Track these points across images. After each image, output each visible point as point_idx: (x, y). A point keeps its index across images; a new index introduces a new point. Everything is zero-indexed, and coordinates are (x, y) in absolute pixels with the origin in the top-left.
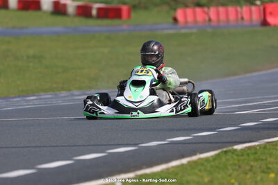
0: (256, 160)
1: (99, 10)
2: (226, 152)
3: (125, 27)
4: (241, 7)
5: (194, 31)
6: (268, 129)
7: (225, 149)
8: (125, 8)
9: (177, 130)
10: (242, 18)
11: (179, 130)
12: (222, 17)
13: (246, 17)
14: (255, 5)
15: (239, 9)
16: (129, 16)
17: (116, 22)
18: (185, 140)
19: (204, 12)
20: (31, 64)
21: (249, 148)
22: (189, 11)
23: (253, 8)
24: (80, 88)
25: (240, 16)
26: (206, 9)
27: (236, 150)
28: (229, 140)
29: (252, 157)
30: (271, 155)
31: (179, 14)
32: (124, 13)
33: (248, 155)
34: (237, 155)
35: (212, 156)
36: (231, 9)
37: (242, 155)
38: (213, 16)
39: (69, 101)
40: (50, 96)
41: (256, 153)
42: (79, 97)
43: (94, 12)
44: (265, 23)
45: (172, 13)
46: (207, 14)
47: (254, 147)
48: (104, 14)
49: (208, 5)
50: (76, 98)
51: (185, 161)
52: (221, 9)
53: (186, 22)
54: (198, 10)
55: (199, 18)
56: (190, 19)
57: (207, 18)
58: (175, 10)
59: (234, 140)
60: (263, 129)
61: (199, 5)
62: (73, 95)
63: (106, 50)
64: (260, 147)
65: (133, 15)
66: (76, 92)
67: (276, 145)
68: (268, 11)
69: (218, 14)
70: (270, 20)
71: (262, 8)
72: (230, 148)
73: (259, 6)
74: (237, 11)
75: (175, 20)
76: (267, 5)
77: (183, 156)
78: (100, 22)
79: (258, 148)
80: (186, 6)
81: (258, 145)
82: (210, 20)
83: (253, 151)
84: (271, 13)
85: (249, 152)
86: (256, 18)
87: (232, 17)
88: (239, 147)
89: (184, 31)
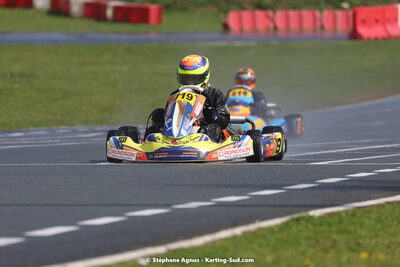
0: (341, 232)
1: (117, 9)
2: (298, 220)
3: (153, 36)
4: (321, 11)
5: (253, 43)
6: (359, 188)
7: (296, 216)
8: (153, 8)
9: (226, 186)
10: (322, 27)
11: (231, 186)
12: (294, 25)
13: (327, 25)
14: (341, 8)
15: (318, 14)
16: (159, 20)
17: (141, 27)
18: (239, 201)
19: (268, 17)
20: (17, 86)
21: (331, 215)
22: (246, 15)
23: (339, 13)
24: (87, 122)
25: (318, 24)
26: (270, 13)
27: (312, 217)
28: (301, 202)
29: (335, 228)
30: (362, 225)
31: (232, 19)
32: (153, 15)
33: (330, 224)
34: (314, 225)
35: (277, 226)
36: (306, 13)
37: (321, 225)
38: (280, 23)
39: (71, 140)
40: (43, 132)
41: (340, 222)
42: (85, 136)
43: (109, 13)
44: (354, 35)
45: (222, 17)
46: (272, 20)
47: (338, 214)
48: (123, 15)
49: (273, 7)
50: (81, 136)
51: (238, 231)
52: (292, 14)
53: (241, 30)
54: (259, 14)
55: (261, 26)
56: (247, 27)
57: (271, 26)
58: (226, 12)
59: (309, 203)
60: (352, 188)
61: (260, 7)
62: (76, 132)
63: (125, 68)
64: (347, 214)
65: (165, 18)
66: (81, 128)
67: (370, 211)
68: (360, 17)
69: (287, 20)
70: (362, 30)
71: (351, 13)
72: (304, 214)
73: (346, 10)
74: (314, 17)
75: (226, 27)
76: (359, 10)
77: (235, 224)
78: (117, 27)
79: (344, 215)
80: (243, 8)
81: (344, 211)
82: (276, 28)
83: (336, 219)
84: (364, 21)
85: (331, 220)
86: (342, 27)
87: (307, 25)
88: (316, 213)
89: (238, 44)
